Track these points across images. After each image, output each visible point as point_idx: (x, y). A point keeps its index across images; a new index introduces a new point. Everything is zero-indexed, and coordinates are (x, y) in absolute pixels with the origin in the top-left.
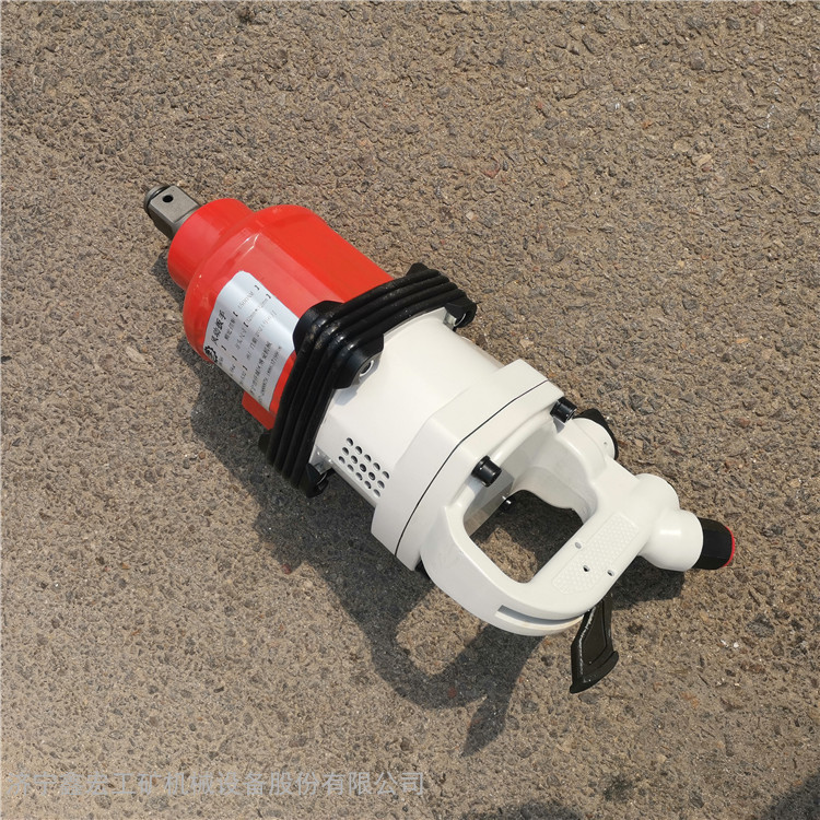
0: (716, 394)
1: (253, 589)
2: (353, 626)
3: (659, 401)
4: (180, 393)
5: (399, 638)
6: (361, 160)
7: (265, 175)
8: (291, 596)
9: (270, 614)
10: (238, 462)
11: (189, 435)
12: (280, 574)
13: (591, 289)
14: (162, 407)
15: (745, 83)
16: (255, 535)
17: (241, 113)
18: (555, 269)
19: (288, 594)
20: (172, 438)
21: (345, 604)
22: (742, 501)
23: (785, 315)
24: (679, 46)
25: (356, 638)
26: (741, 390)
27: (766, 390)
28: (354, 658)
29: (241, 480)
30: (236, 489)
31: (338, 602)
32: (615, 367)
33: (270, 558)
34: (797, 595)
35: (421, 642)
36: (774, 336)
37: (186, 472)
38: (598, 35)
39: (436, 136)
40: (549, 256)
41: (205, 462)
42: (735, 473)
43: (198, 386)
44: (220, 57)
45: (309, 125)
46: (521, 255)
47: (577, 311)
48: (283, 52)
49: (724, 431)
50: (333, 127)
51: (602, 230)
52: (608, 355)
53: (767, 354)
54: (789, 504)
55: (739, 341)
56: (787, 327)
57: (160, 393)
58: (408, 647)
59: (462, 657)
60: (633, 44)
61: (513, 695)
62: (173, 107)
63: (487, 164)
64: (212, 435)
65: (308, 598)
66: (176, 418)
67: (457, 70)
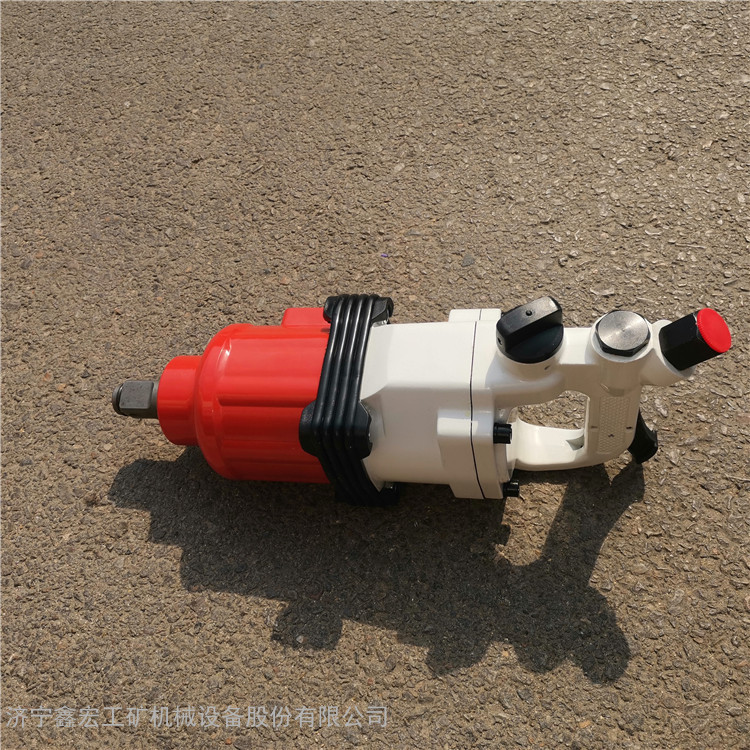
6: (194, 603)
7: (99, 634)
13: (427, 694)
17: (81, 581)
18: (389, 680)
36: (613, 714)
40: (381, 667)
44: (66, 537)
45: (145, 580)
46: (353, 670)
47: (419, 720)
48: (125, 525)
51: (427, 632)
53: (613, 735)
55: (583, 725)
56: (621, 702)
62: (16, 586)
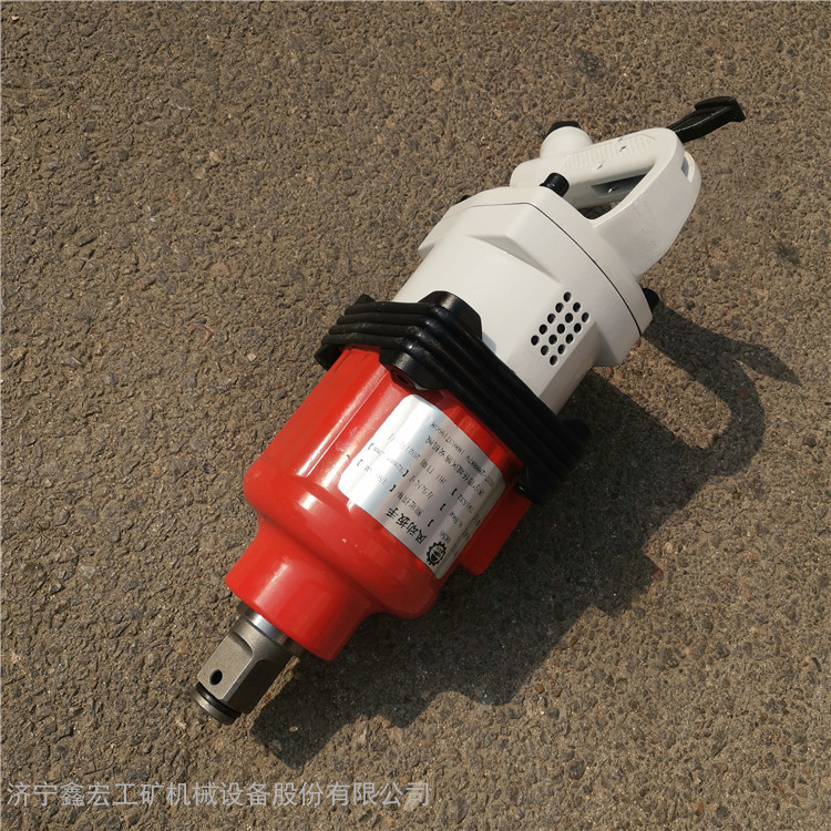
0: (427, 161)
1: (690, 619)
2: (702, 495)
3: (436, 201)
4: (461, 723)
5: (704, 445)
6: (177, 472)
7: (182, 596)
8: (687, 569)
9: (714, 598)
10: (542, 637)
11: (516, 708)
12: (664, 583)
13: (331, 251)
14: (483, 753)
15: (147, 123)
16: (626, 616)
17: (97, 630)
19: (685, 573)
20: (522, 735)
21: (681, 505)
22: (518, 149)
23: (357, 111)
24: (102, 168)
25: (715, 492)
26: (422, 144)
27: (421, 127)
28: (737, 495)
29: (562, 633)
30: (575, 640)
31: (681, 512)
32: (406, 235)
33: (649, 595)
34: (589, 118)
35: (702, 423)
36: (375, 118)
37: (563, 714)
38: (77, 234)
39: (159, 389)
40: (298, 285)
41: (547, 685)
42: (494, 152)
43: (451, 694)
44: (16, 658)
45: (125, 537)
46: (296, 311)
47: (354, 263)
48: (26, 569)
49: (459, 157)
50: (134, 505)
51: (274, 239)
52: (395, 240)
53: (391, 124)
54: (516, 118)
55: (380, 142)
56: (367, 110)
57: (464, 755)
58: (710, 436)
59: (706, 383)
60: (93, 204)
61: (731, 337)
62: (71, 734)
63: (198, 339)
64: (511, 674)
65: (684, 547)
66: (496, 728)
67: (89, 365)
